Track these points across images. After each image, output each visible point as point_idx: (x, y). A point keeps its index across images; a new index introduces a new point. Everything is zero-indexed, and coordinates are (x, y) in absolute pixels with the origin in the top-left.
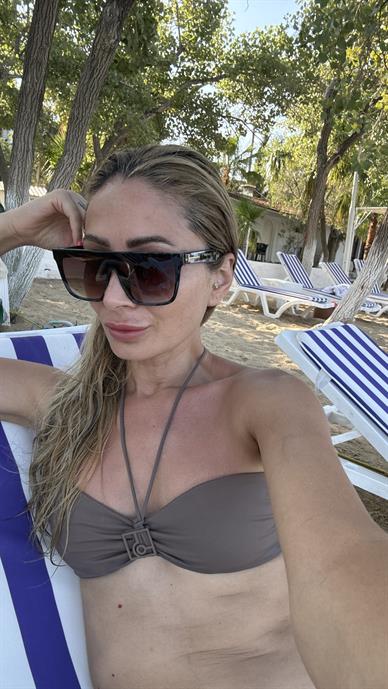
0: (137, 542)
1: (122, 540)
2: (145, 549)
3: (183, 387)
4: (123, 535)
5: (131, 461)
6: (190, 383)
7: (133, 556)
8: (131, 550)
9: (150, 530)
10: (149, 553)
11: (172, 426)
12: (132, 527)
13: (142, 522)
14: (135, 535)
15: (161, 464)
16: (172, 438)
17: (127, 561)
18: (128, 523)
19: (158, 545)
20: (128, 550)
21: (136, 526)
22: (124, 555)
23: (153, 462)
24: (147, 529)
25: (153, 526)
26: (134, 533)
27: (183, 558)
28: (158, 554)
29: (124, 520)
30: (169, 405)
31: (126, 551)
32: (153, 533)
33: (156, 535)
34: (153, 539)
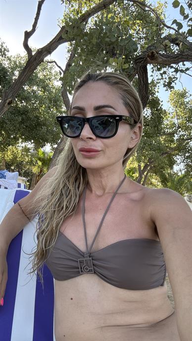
0: (85, 265)
1: (77, 262)
2: (89, 269)
4: (78, 259)
7: (82, 271)
8: (81, 268)
9: (92, 259)
10: (90, 271)
12: (84, 256)
13: (89, 254)
14: (84, 261)
15: (102, 228)
17: (78, 273)
19: (95, 268)
22: (77, 270)
24: (91, 259)
25: (93, 258)
28: (95, 273)
31: (79, 268)
32: (94, 261)
33: (95, 262)
34: (93, 265)
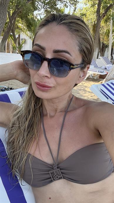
0: (55, 174)
1: (49, 173)
2: (59, 177)
3: (66, 111)
4: (50, 172)
5: (49, 142)
6: (69, 110)
7: (54, 180)
8: (53, 177)
9: (60, 169)
10: (60, 178)
11: (64, 128)
12: (53, 168)
13: (57, 166)
14: (54, 172)
16: (64, 133)
17: (51, 181)
18: (51, 167)
19: (63, 175)
20: (52, 177)
21: (54, 168)
23: (58, 142)
24: (59, 169)
25: (61, 168)
26: (54, 171)
27: (74, 179)
28: (64, 178)
29: (49, 166)
30: (61, 119)
31: (51, 178)
32: (61, 170)
33: (63, 171)
34: (61, 173)
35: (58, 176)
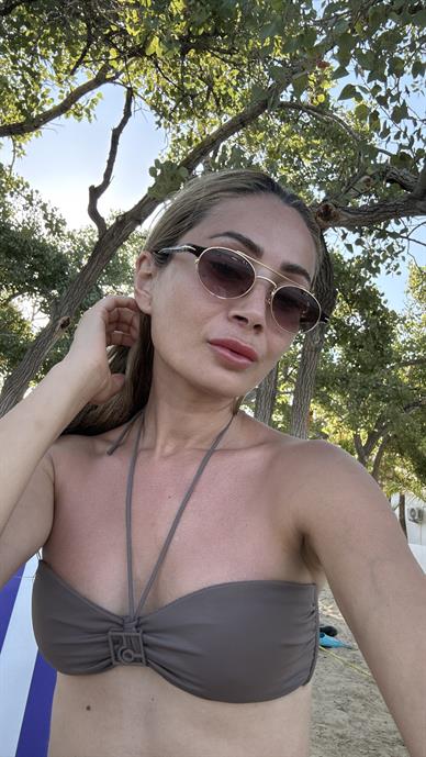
0: (125, 646)
2: (133, 655)
7: (116, 659)
8: (116, 655)
9: (143, 633)
14: (124, 638)
20: (112, 655)
24: (140, 634)
26: (123, 634)
35: (131, 652)
